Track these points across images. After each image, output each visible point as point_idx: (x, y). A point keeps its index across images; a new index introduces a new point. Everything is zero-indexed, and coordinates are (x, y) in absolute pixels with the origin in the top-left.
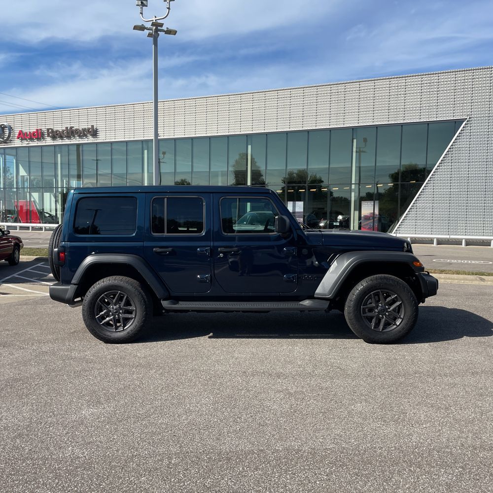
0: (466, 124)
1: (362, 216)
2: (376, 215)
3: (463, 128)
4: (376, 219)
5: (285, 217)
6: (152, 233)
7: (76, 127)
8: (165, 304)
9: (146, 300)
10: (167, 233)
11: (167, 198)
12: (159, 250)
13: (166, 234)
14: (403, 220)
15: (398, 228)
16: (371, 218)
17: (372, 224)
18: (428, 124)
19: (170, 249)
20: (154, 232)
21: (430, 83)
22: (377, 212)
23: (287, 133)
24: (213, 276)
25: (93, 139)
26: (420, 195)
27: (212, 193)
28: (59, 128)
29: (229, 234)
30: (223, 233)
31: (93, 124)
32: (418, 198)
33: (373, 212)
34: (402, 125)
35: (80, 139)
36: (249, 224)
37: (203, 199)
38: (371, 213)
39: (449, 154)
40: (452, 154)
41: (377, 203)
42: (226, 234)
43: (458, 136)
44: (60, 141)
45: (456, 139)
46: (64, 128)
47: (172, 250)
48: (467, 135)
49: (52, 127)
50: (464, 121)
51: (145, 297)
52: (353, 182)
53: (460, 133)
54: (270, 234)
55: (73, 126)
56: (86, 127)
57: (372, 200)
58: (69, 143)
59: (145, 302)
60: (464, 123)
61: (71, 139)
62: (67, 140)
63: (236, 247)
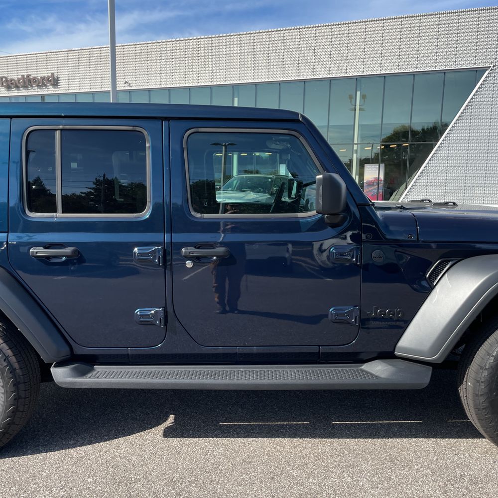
0: (489, 73)
1: (365, 181)
2: (381, 180)
3: (486, 77)
4: (381, 185)
5: (337, 177)
6: (27, 211)
7: (34, 74)
8: (61, 375)
9: (16, 366)
10: (63, 212)
11: (61, 130)
12: (41, 251)
13: (59, 216)
14: (412, 186)
15: (406, 195)
16: (375, 184)
17: (376, 191)
18: (445, 73)
19: (69, 250)
20: (31, 210)
21: (449, 24)
22: (382, 177)
23: (280, 83)
24: (170, 310)
25: (54, 89)
26: (432, 157)
27: (167, 119)
28: (14, 76)
29: (206, 216)
30: (193, 213)
31: (53, 72)
32: (430, 160)
33: (377, 176)
34: (414, 74)
35: (39, 90)
36: (237, 190)
37: (145, 133)
38: (375, 178)
39: (468, 109)
40: (472, 109)
41: (382, 166)
42: (199, 215)
43: (479, 88)
44: (16, 91)
45: (477, 92)
46: (20, 77)
47: (74, 251)
48: (490, 87)
49: (6, 75)
50: (487, 70)
51: (13, 359)
52: (356, 142)
53: (481, 85)
54: (300, 215)
55: (31, 73)
56: (46, 75)
57: (378, 163)
58: (26, 94)
59: (12, 371)
60: (487, 72)
61: (28, 89)
62: (24, 91)
63: (222, 244)
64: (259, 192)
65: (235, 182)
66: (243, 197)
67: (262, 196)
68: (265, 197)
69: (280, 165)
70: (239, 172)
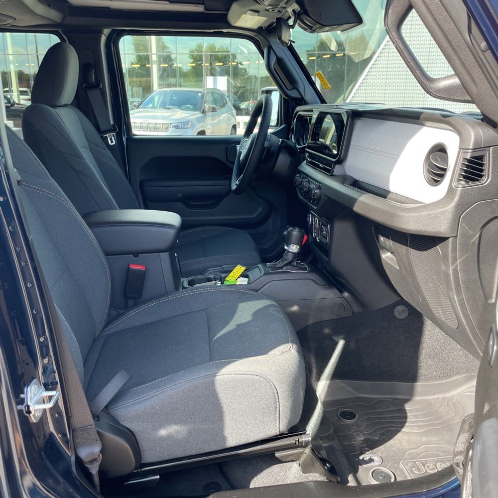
64: (188, 109)
65: (156, 99)
66: (169, 116)
67: (193, 115)
68: (196, 116)
69: (207, 77)
70: (160, 86)
